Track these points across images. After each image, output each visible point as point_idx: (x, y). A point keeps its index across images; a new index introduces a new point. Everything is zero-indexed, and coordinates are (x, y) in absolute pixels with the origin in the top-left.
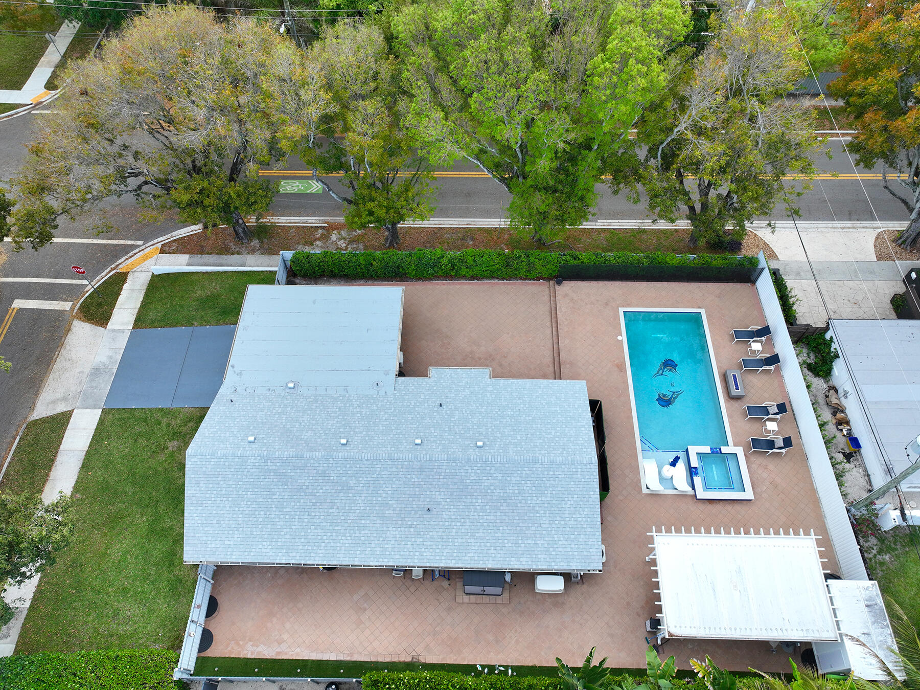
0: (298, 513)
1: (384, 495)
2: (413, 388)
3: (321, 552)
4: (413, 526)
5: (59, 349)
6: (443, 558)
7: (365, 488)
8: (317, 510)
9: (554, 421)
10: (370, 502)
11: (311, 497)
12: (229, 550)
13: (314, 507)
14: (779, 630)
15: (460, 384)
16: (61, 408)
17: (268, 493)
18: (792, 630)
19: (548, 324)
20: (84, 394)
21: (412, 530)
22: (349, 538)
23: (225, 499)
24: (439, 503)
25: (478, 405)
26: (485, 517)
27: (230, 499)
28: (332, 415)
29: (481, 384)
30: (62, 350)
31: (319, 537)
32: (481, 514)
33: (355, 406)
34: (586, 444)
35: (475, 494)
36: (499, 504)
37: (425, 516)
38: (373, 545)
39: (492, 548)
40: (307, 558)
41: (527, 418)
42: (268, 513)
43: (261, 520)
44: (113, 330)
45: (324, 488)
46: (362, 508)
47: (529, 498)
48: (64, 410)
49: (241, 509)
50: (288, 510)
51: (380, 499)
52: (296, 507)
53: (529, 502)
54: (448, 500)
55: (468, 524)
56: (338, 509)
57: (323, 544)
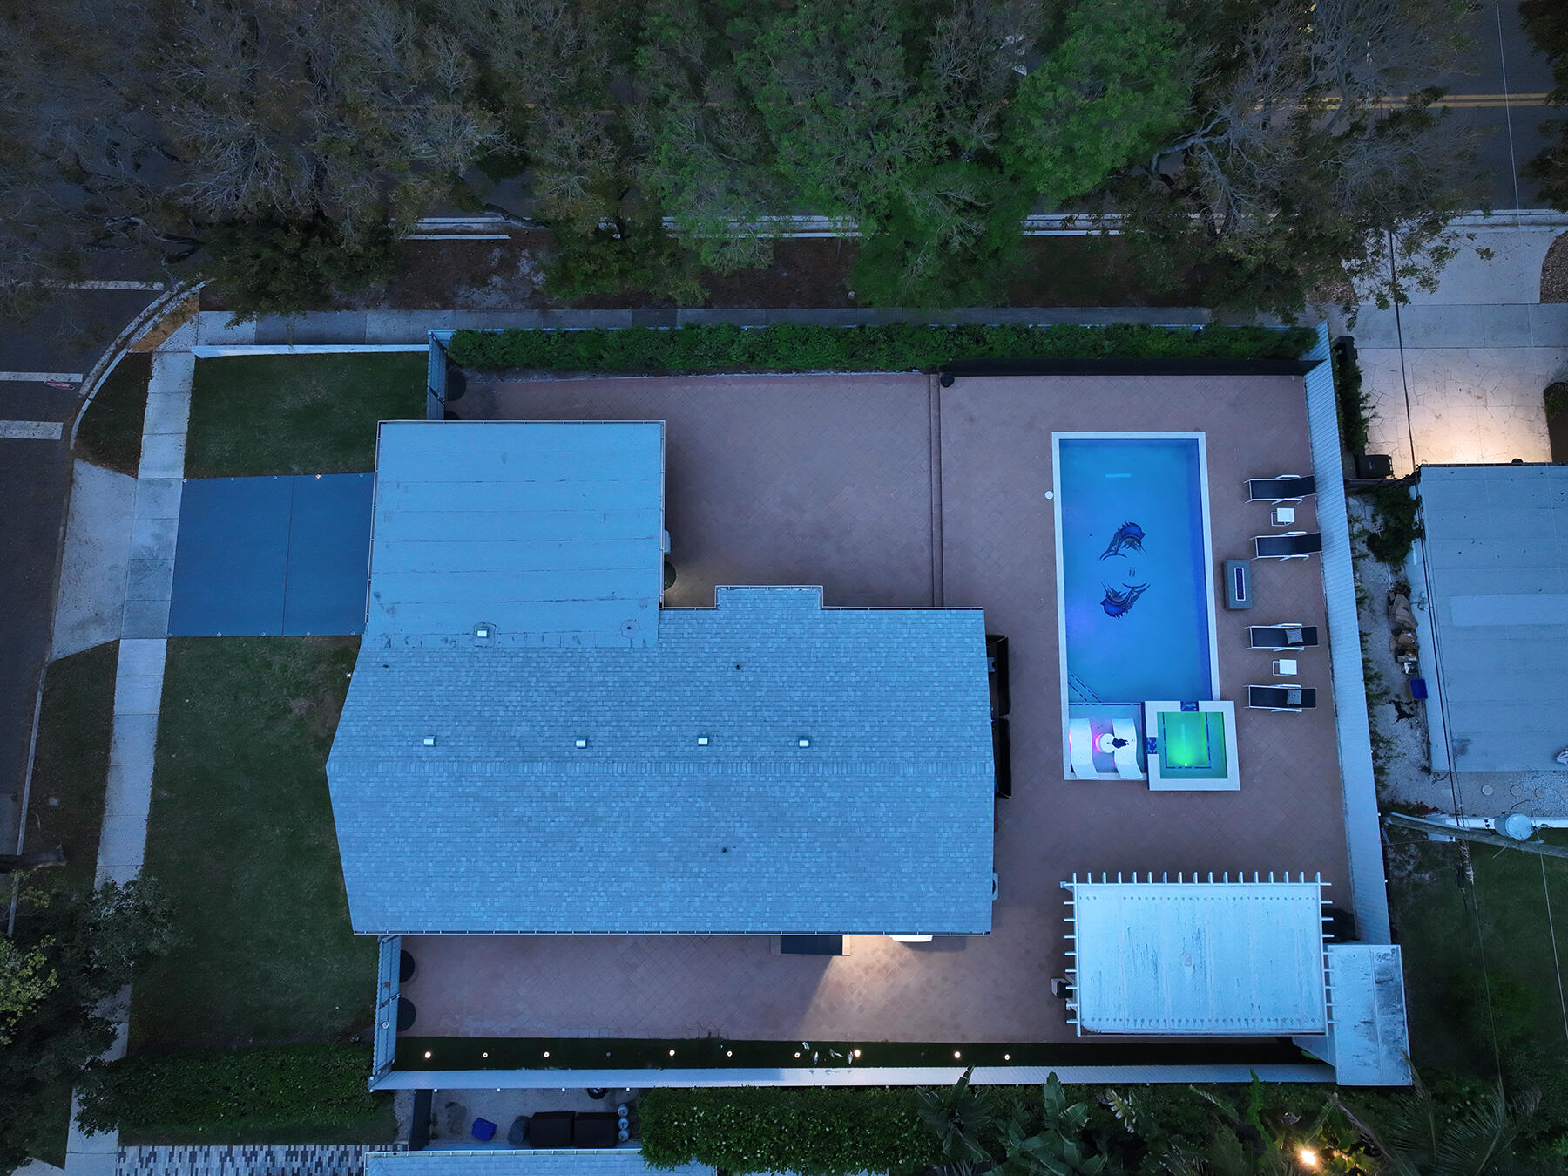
0: (520, 859)
1: (653, 829)
2: (690, 630)
3: (562, 914)
4: (702, 875)
5: (63, 522)
6: (750, 920)
7: (621, 819)
8: (550, 853)
9: (927, 694)
10: (631, 840)
11: (536, 834)
12: (421, 914)
13: (543, 849)
14: (1243, 1020)
15: (770, 621)
16: (97, 637)
17: (469, 829)
18: (1262, 1020)
19: (925, 465)
20: (128, 610)
21: (700, 880)
22: (602, 894)
23: (401, 840)
24: (741, 840)
25: (800, 664)
26: (814, 860)
27: (410, 840)
28: (558, 689)
29: (806, 622)
30: (70, 523)
31: (557, 894)
32: (807, 855)
33: (595, 670)
34: (977, 738)
35: (798, 825)
36: (835, 840)
37: (719, 859)
38: (641, 904)
39: (825, 904)
40: (542, 924)
41: (882, 689)
42: (473, 860)
43: (462, 869)
44: (151, 482)
45: (557, 820)
46: (621, 849)
47: (883, 830)
48: (102, 640)
49: (430, 854)
50: (503, 854)
51: (647, 834)
52: (515, 849)
53: (882, 835)
54: (754, 835)
55: (787, 869)
56: (581, 851)
57: (564, 904)
